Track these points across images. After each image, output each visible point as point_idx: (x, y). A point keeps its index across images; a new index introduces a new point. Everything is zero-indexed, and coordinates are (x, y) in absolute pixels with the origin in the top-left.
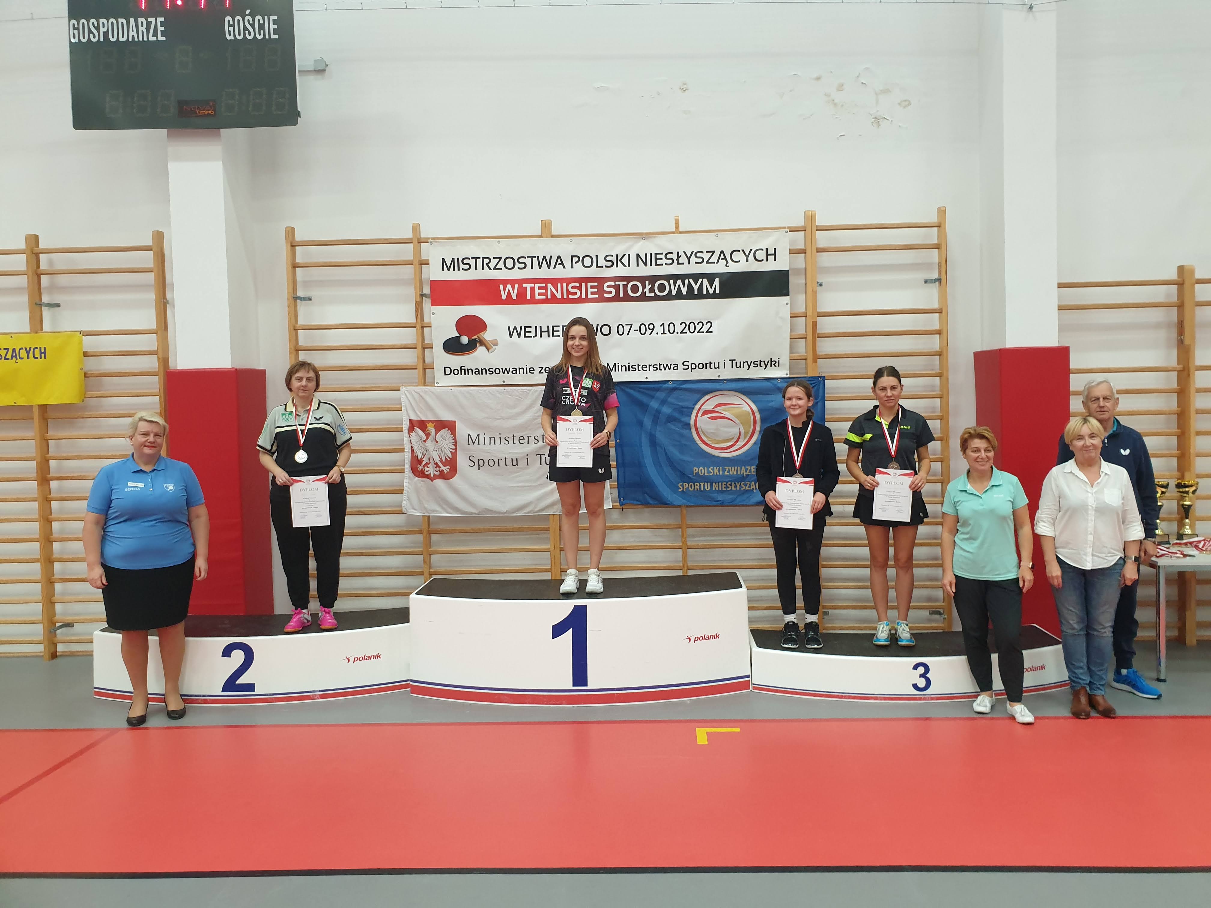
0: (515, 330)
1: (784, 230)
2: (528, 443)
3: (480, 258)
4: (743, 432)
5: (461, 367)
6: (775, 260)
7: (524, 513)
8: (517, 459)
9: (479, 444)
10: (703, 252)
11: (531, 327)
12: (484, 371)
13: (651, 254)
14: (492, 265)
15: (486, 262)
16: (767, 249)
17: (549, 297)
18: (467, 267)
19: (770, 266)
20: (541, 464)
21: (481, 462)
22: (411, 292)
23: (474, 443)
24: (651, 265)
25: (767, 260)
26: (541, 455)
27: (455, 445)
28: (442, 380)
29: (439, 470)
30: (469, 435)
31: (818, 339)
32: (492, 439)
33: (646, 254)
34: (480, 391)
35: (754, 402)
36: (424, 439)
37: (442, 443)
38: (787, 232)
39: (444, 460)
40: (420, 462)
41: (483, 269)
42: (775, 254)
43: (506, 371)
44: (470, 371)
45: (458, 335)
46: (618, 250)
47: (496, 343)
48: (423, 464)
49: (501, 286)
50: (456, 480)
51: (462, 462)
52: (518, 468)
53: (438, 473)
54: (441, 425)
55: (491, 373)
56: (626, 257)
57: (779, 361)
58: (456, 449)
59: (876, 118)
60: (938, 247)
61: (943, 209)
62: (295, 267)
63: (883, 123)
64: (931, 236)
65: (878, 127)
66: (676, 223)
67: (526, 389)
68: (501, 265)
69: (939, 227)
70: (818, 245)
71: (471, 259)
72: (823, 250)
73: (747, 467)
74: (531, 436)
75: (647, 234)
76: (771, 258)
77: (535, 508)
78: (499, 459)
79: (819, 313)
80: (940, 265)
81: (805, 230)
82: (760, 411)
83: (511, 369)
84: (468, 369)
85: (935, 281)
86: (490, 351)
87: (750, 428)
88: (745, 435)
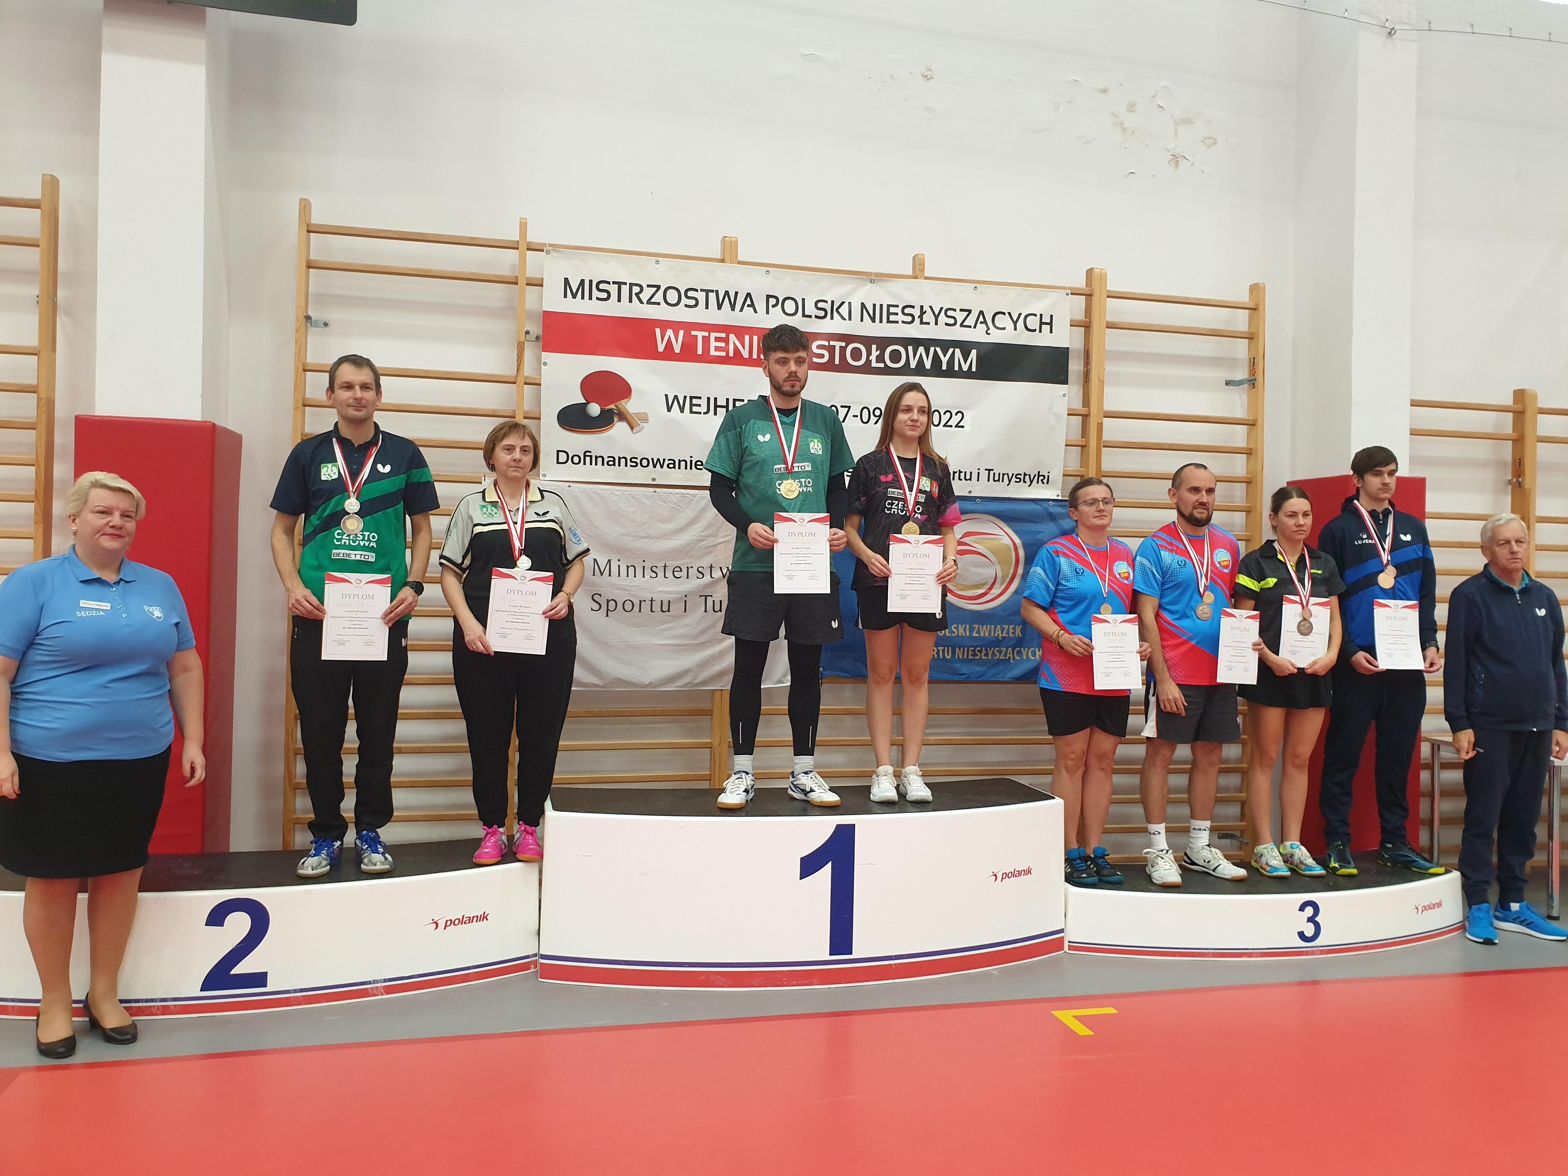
0: (676, 401)
1: (1065, 292)
2: (688, 578)
3: (625, 284)
4: (1000, 575)
5: (585, 453)
6: (1051, 332)
7: (675, 687)
8: (669, 601)
9: (610, 575)
10: (955, 310)
11: (700, 398)
12: (623, 461)
13: (881, 306)
14: (645, 296)
15: (635, 291)
16: (1041, 315)
17: (731, 354)
18: (605, 295)
19: (1044, 339)
20: (706, 611)
21: (612, 604)
22: (504, 327)
23: (602, 574)
24: (881, 321)
25: (1040, 331)
26: (706, 597)
28: (551, 471)
30: (595, 560)
31: (1104, 449)
32: (631, 569)
33: (874, 305)
34: (616, 493)
35: (1015, 532)
38: (1067, 294)
41: (630, 301)
42: (1051, 324)
43: (658, 463)
44: (600, 460)
45: (585, 401)
46: (834, 294)
47: (644, 418)
49: (658, 331)
51: (581, 602)
52: (669, 616)
55: (635, 464)
56: (846, 306)
57: (1048, 476)
59: (1174, 156)
60: (1251, 337)
61: (1260, 285)
62: (309, 267)
63: (1183, 164)
64: (1241, 321)
65: (1176, 168)
66: (918, 264)
67: (688, 493)
68: (659, 297)
69: (1254, 309)
70: (1110, 318)
71: (611, 283)
72: (1111, 326)
73: (1004, 626)
74: (692, 567)
75: (876, 274)
76: (1046, 328)
77: (695, 679)
78: (640, 601)
79: (1105, 412)
80: (1254, 361)
81: (1091, 295)
82: (1025, 546)
83: (666, 460)
84: (596, 456)
85: (1239, 383)
86: (634, 431)
87: (1010, 569)
88: (1004, 577)
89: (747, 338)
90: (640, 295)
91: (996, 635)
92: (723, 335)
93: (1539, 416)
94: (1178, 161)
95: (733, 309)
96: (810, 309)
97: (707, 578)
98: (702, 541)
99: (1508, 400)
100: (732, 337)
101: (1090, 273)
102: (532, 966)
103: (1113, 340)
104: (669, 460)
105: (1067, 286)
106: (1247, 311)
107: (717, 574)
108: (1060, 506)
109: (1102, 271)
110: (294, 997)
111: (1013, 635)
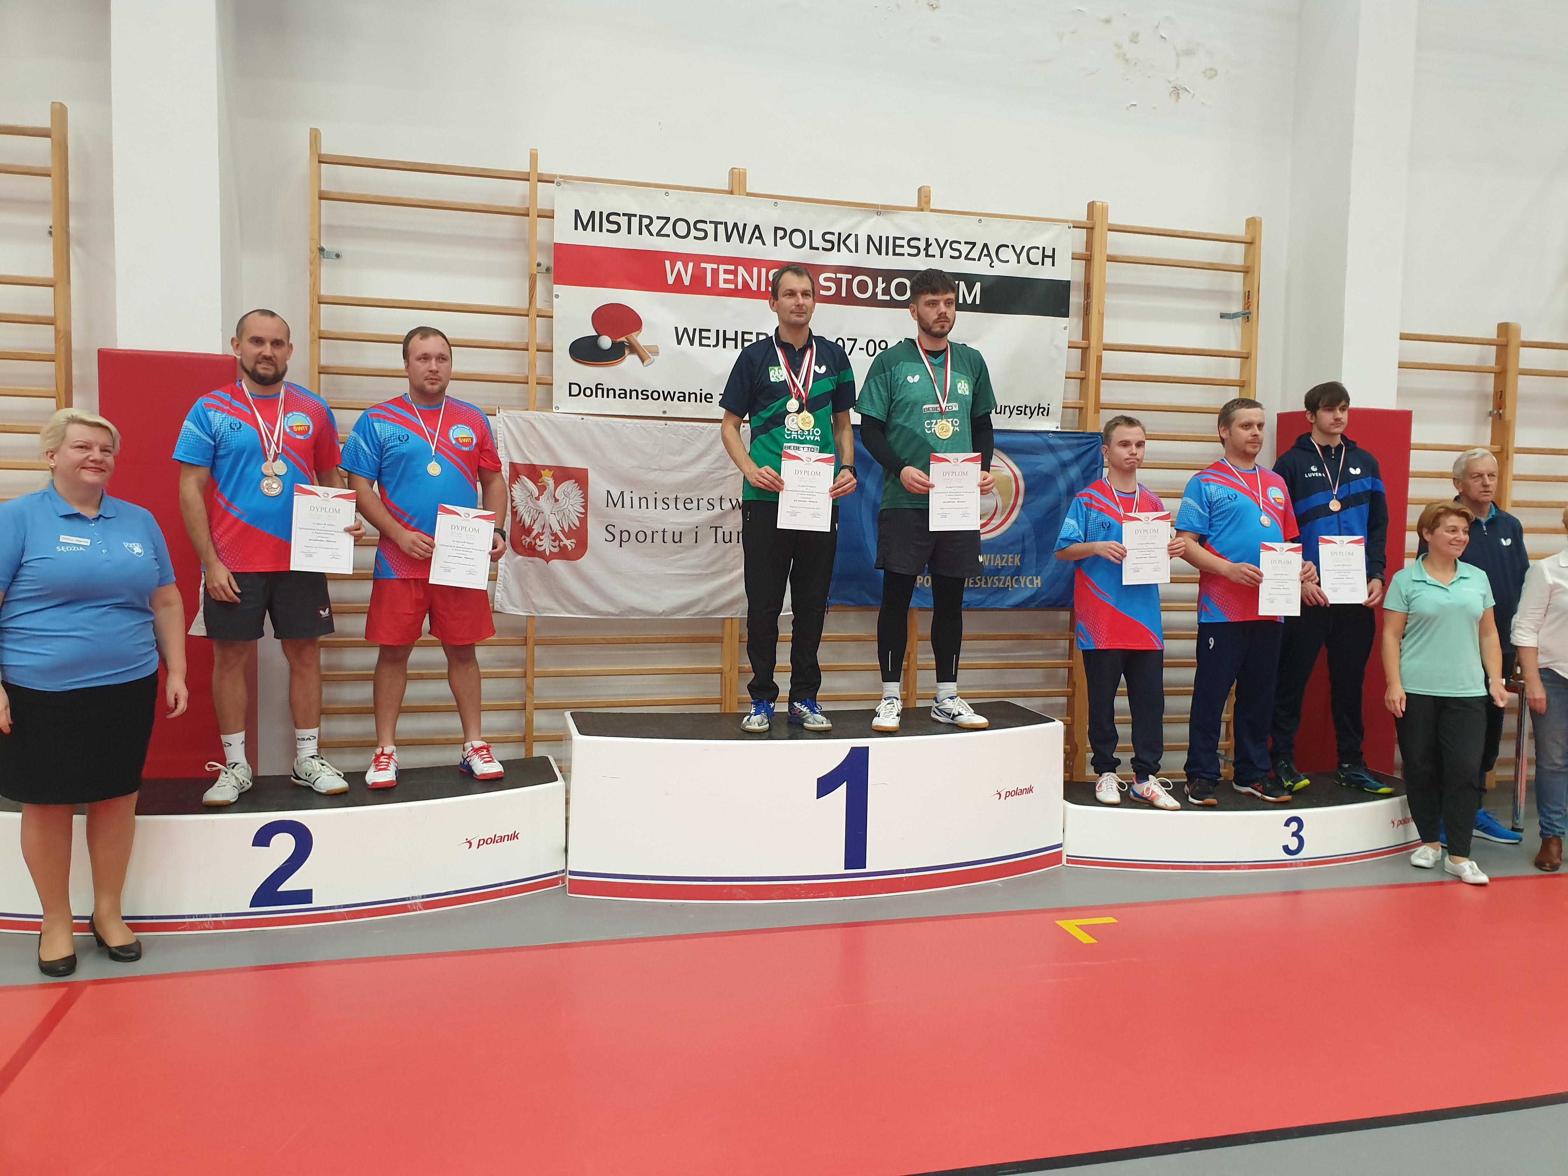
0: (685, 334)
1: (1066, 225)
2: (698, 509)
3: (635, 216)
4: (1000, 505)
5: (597, 385)
6: (1053, 265)
7: (687, 615)
8: (681, 532)
9: (623, 506)
10: (960, 243)
11: (709, 331)
12: (634, 393)
13: (887, 238)
14: (654, 229)
15: (645, 223)
16: (1044, 248)
17: (740, 287)
18: (615, 227)
19: (1046, 272)
20: (716, 542)
21: (625, 535)
22: (514, 259)
23: (615, 506)
24: (887, 254)
25: (1043, 264)
26: (716, 528)
27: (585, 507)
28: (564, 404)
29: (559, 545)
30: (608, 491)
31: (1103, 381)
32: (644, 501)
33: (881, 237)
34: (628, 425)
35: (1016, 463)
36: (537, 496)
37: (564, 502)
38: (1069, 228)
39: (566, 529)
40: (528, 531)
41: (640, 233)
42: (1053, 257)
43: (669, 396)
44: (611, 392)
45: (596, 334)
46: (841, 226)
47: (655, 351)
48: (534, 533)
49: (667, 263)
50: (585, 562)
51: (595, 533)
52: (680, 547)
53: (556, 550)
54: (563, 474)
55: (645, 397)
56: (852, 238)
57: (1048, 408)
58: (585, 514)
59: (1175, 88)
60: (1247, 271)
61: (1257, 220)
62: (320, 198)
63: (1183, 96)
64: (1236, 255)
65: (1177, 100)
66: (924, 196)
67: (698, 426)
68: (668, 229)
69: (1250, 243)
70: (1111, 251)
71: (621, 215)
72: (1111, 259)
73: (1003, 556)
74: (703, 499)
75: (883, 207)
76: (1048, 261)
77: (707, 607)
78: (653, 532)
79: (1104, 345)
80: (1249, 295)
81: (1092, 228)
82: (1025, 477)
83: (677, 393)
84: (608, 389)
85: (1234, 316)
86: (645, 364)
87: (1010, 500)
88: (1004, 508)
89: (755, 270)
90: (650, 227)
91: (996, 564)
92: (732, 267)
93: (1522, 349)
94: (1178, 93)
95: (741, 240)
96: (818, 241)
97: (717, 510)
98: (713, 473)
99: (1492, 333)
100: (741, 270)
101: (1091, 206)
102: (560, 882)
103: (1113, 273)
104: (679, 393)
105: (1070, 219)
106: (1243, 245)
107: (727, 506)
108: (1060, 438)
109: (1104, 204)
110: (339, 912)
111: (1012, 564)
